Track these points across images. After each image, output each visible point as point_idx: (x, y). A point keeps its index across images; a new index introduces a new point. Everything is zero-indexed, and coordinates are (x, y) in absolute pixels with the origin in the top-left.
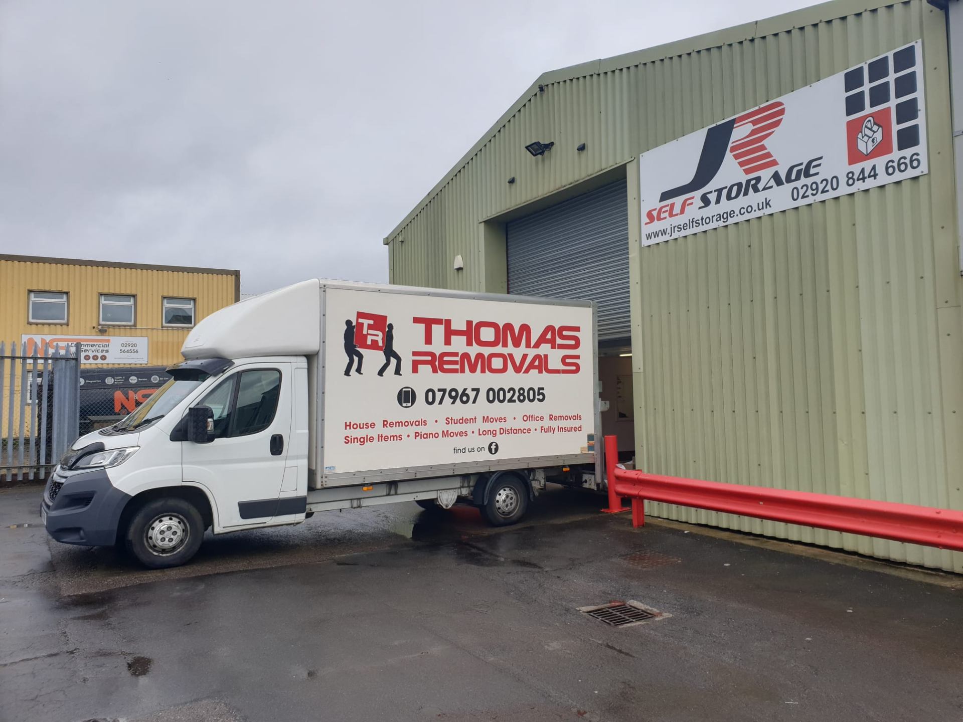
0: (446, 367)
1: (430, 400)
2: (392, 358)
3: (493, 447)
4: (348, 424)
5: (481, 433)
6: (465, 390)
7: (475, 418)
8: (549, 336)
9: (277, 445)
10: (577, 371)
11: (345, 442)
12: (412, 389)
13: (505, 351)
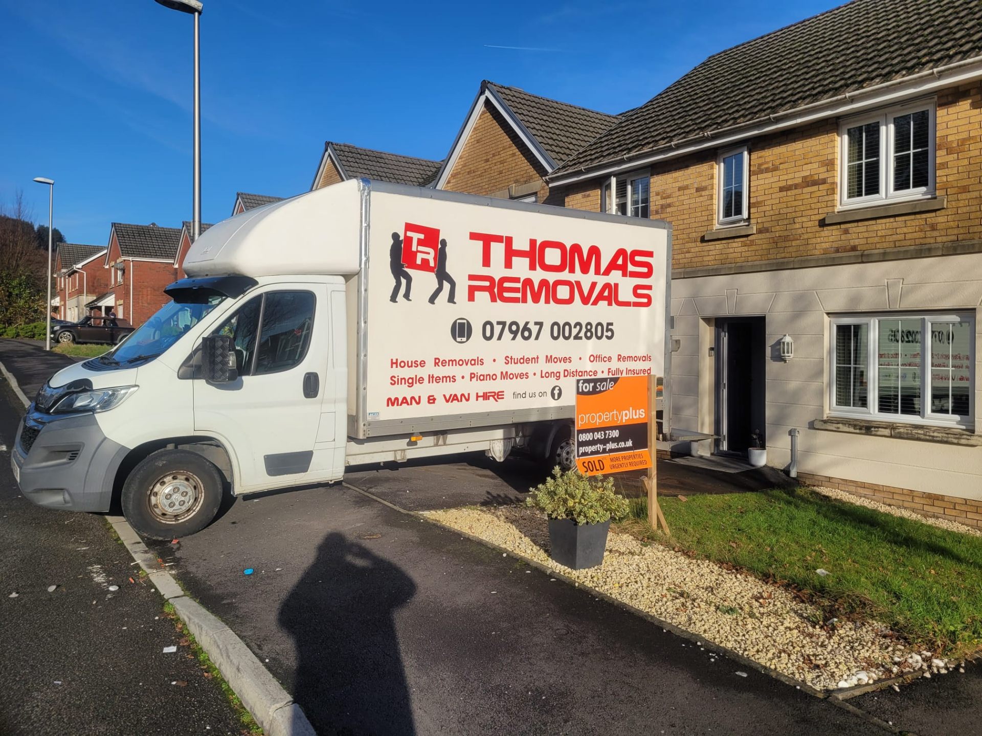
0: (506, 295)
1: (488, 334)
2: (445, 283)
3: (556, 392)
4: (394, 361)
5: (543, 375)
6: (527, 323)
7: (538, 358)
8: (620, 262)
9: (311, 386)
10: (648, 304)
11: (391, 384)
12: (468, 322)
13: (572, 278)
